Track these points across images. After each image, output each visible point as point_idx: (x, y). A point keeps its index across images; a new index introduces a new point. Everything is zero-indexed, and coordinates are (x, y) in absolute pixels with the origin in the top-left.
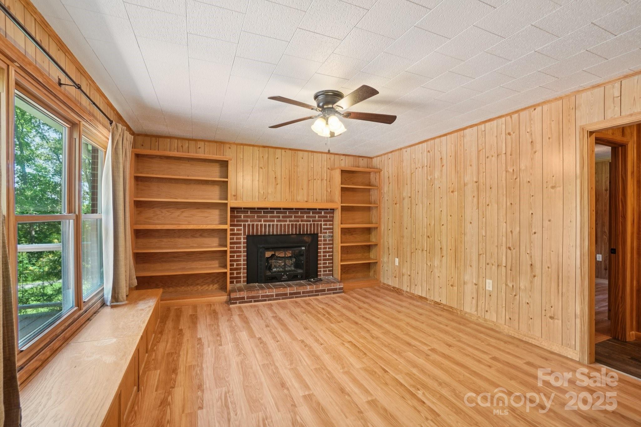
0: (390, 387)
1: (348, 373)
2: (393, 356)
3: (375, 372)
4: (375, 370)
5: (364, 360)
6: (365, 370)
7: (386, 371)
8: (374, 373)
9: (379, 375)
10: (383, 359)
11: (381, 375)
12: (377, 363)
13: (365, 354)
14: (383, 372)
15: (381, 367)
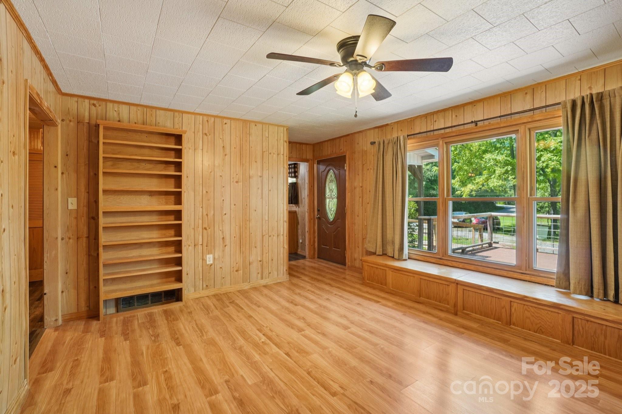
0: (286, 341)
1: (324, 348)
2: (274, 375)
3: (297, 352)
4: (297, 354)
5: (309, 364)
6: (307, 353)
7: (287, 354)
8: (299, 351)
9: (294, 349)
10: (287, 369)
11: (292, 350)
12: (295, 362)
13: (309, 373)
14: (290, 353)
15: (291, 358)
